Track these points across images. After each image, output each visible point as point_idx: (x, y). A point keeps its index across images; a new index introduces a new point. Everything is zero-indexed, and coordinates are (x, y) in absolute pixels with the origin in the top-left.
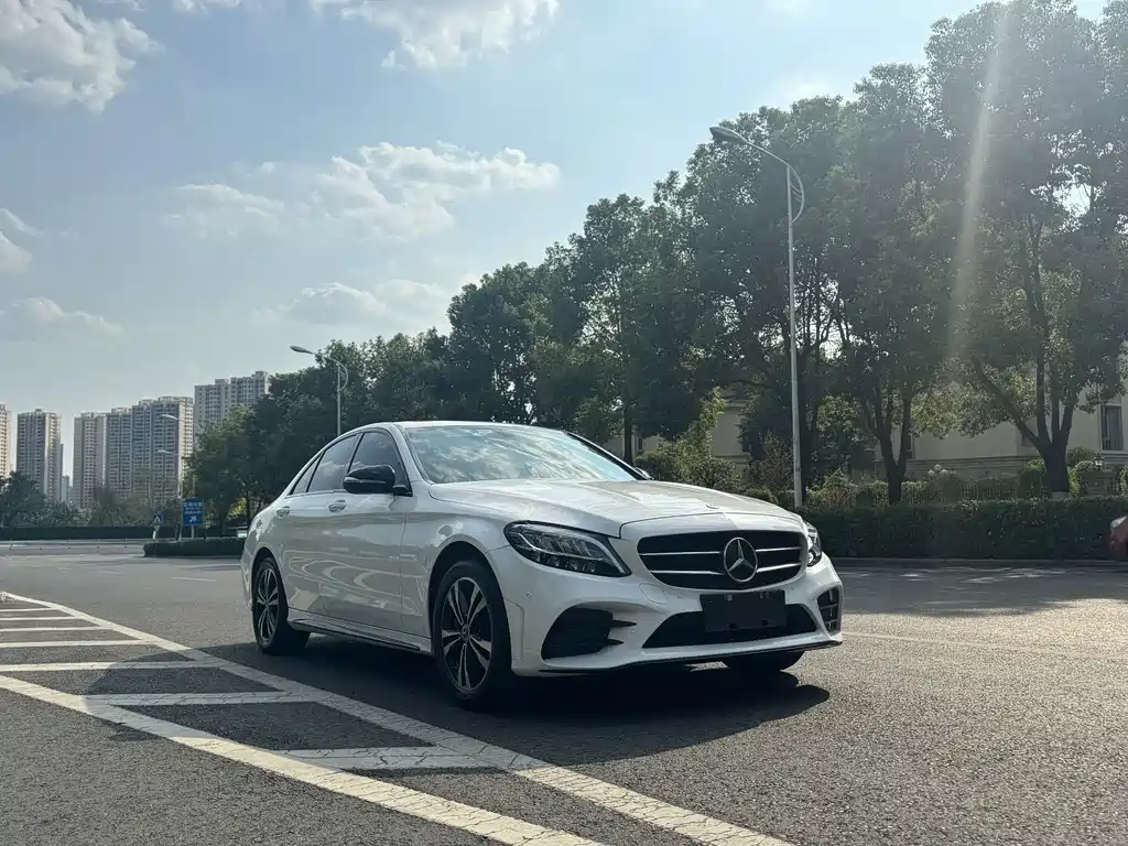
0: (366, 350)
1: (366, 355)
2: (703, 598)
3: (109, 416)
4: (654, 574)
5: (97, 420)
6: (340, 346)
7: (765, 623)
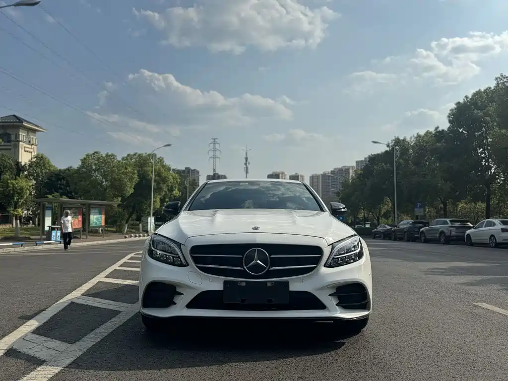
0: (412, 140)
1: (412, 142)
2: (226, 283)
3: (322, 175)
4: (197, 267)
5: (317, 177)
6: (398, 139)
7: (270, 301)
